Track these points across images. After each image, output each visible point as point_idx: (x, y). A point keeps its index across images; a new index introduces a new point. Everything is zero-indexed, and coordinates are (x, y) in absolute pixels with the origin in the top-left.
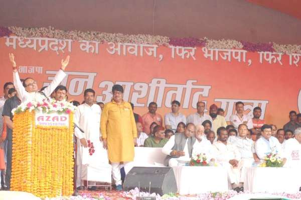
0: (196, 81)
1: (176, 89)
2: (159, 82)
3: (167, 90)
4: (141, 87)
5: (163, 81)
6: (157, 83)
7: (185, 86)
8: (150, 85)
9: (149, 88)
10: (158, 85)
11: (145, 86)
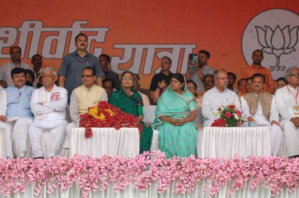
0: (86, 22)
1: (57, 34)
2: (32, 26)
3: (44, 36)
4: (7, 32)
5: (39, 24)
6: (30, 27)
7: (70, 29)
8: (20, 29)
9: (19, 33)
10: (31, 29)
11: (13, 31)
